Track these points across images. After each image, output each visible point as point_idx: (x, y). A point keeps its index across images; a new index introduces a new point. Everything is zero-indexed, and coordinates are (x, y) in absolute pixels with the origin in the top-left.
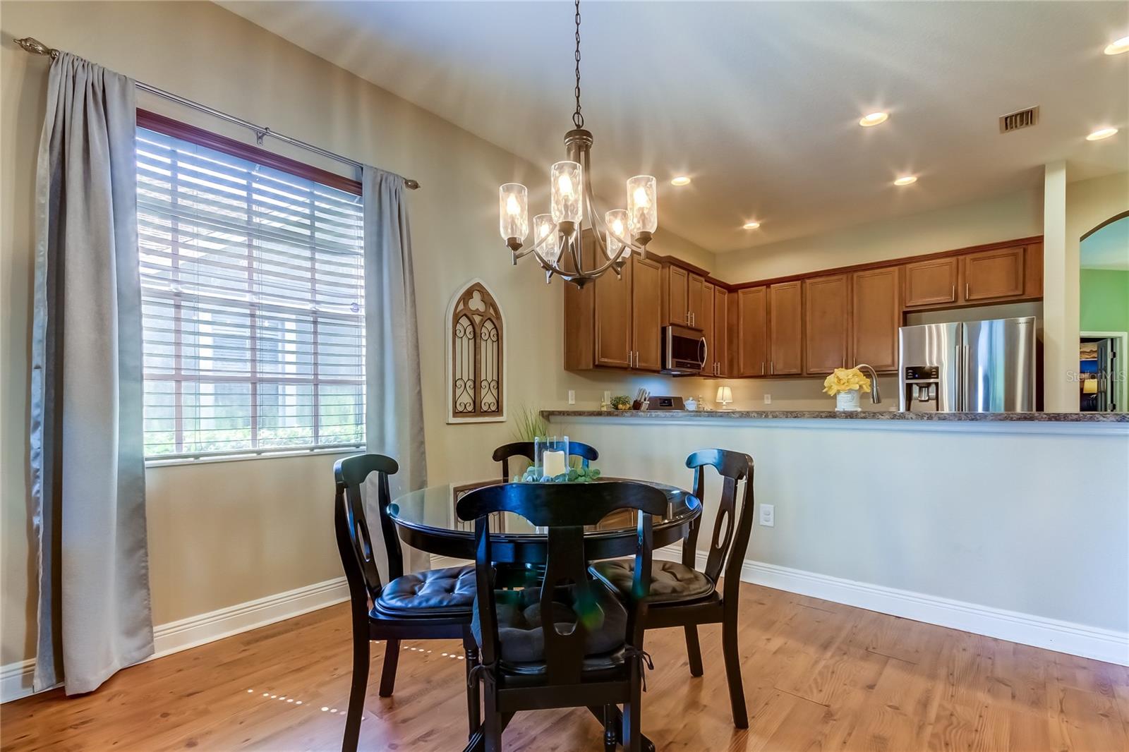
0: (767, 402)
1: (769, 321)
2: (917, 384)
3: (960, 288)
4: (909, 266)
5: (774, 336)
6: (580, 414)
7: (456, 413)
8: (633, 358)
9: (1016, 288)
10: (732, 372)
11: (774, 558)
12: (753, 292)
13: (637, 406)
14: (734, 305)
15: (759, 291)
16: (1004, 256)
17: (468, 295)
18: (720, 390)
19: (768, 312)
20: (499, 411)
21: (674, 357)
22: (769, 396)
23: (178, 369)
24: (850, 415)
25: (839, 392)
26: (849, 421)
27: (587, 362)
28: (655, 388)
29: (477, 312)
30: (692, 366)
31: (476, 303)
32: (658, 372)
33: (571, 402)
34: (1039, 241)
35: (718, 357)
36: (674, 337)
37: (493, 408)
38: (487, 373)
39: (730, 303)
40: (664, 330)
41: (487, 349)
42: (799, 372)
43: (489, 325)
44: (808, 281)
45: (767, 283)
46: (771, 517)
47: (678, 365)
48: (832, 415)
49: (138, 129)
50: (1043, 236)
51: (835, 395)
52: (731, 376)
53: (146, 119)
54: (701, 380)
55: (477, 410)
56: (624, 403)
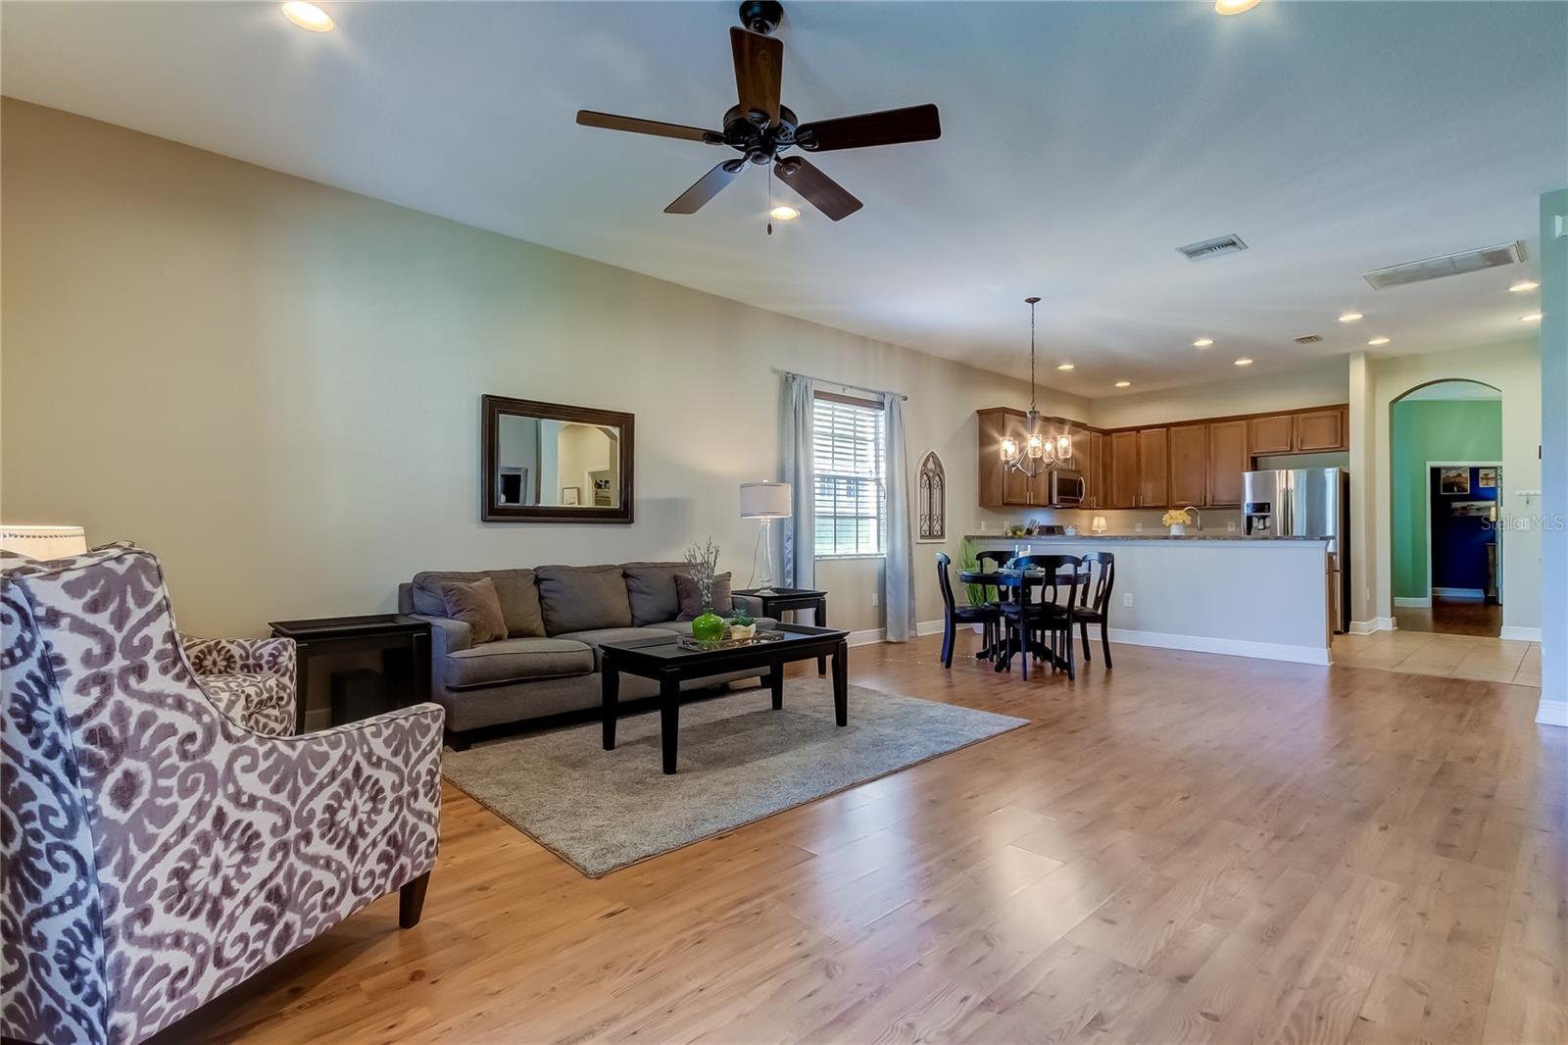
0: (1139, 530)
1: (1139, 462)
2: (1256, 516)
3: (1295, 440)
4: (1255, 421)
5: (1143, 474)
6: (988, 538)
7: (922, 537)
8: (1030, 498)
9: (1336, 442)
10: (1106, 504)
11: (1134, 626)
12: (1125, 436)
13: (1029, 532)
14: (1108, 447)
15: (1130, 436)
16: (1327, 417)
17: (927, 460)
18: (1096, 520)
19: (1138, 453)
20: (942, 536)
21: (1059, 494)
22: (1140, 525)
23: (835, 513)
24: (1176, 538)
25: (1171, 524)
26: (1175, 541)
27: (997, 499)
28: (1042, 518)
29: (931, 471)
30: (1073, 501)
31: (931, 465)
32: (1045, 506)
33: (983, 529)
34: (1346, 407)
35: (1093, 491)
36: (1058, 479)
37: (939, 533)
38: (937, 511)
39: (1105, 445)
40: (1050, 474)
41: (937, 493)
42: (1165, 504)
43: (937, 478)
44: (1173, 429)
45: (1138, 429)
46: (1131, 601)
47: (1062, 501)
48: (1166, 538)
49: (816, 400)
50: (1348, 405)
51: (1170, 526)
52: (1105, 507)
53: (819, 395)
54: (1079, 511)
55: (931, 535)
56: (1021, 531)
